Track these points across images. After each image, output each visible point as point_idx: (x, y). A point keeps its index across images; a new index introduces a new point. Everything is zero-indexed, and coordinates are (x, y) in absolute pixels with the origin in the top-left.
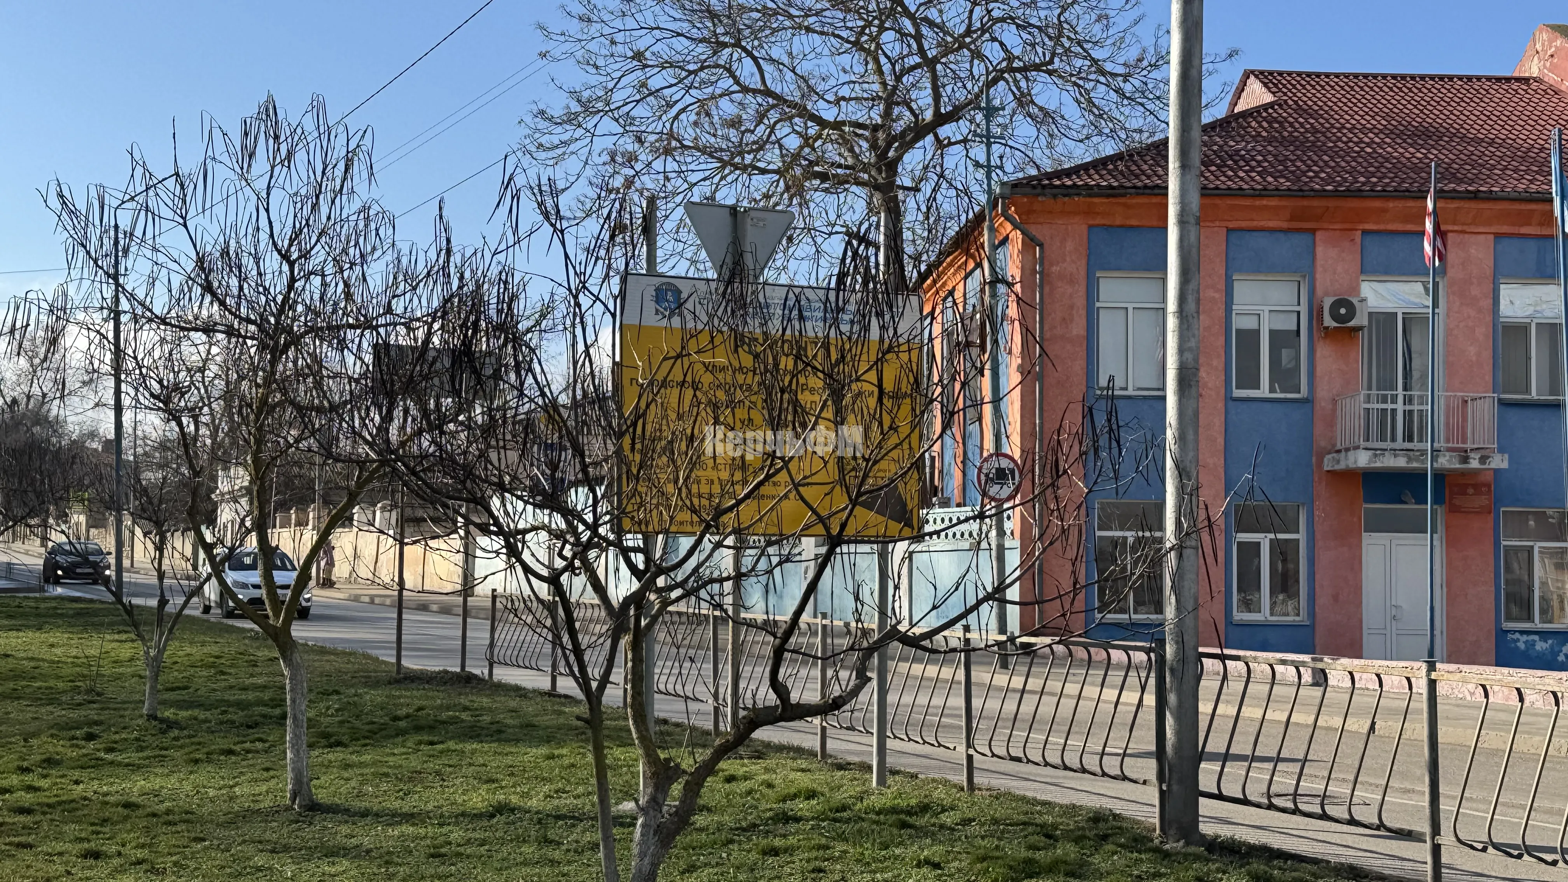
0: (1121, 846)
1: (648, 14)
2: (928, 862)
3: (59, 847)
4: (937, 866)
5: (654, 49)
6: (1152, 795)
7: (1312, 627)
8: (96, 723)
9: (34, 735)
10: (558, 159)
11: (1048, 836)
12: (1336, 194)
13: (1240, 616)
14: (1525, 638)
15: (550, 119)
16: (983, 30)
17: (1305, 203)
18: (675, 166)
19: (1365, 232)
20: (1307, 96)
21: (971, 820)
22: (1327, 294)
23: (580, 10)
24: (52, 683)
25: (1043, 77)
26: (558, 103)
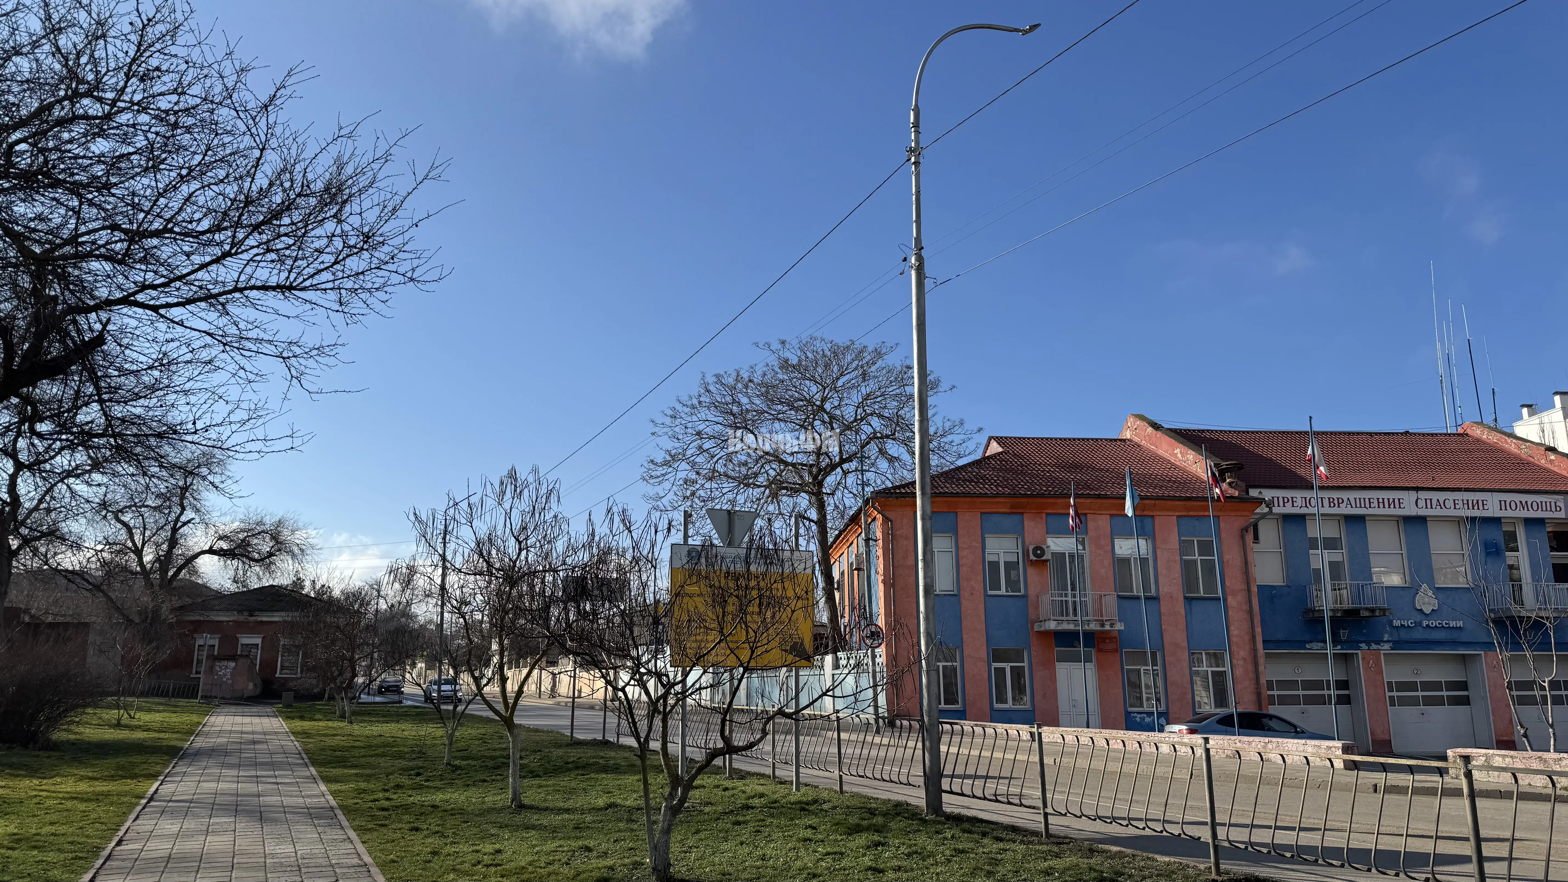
0: (905, 818)
1: (703, 414)
2: (811, 827)
3: (400, 826)
4: (815, 828)
5: (706, 430)
6: (922, 793)
7: (1034, 711)
8: (421, 768)
9: (391, 774)
10: (660, 483)
11: (871, 814)
12: (1032, 496)
13: (997, 706)
14: (1139, 716)
15: (656, 464)
16: (862, 419)
17: (1017, 500)
18: (716, 486)
19: (1047, 514)
20: (1017, 449)
21: (836, 807)
22: (1030, 544)
23: (670, 412)
24: (401, 749)
25: (890, 441)
26: (660, 457)
